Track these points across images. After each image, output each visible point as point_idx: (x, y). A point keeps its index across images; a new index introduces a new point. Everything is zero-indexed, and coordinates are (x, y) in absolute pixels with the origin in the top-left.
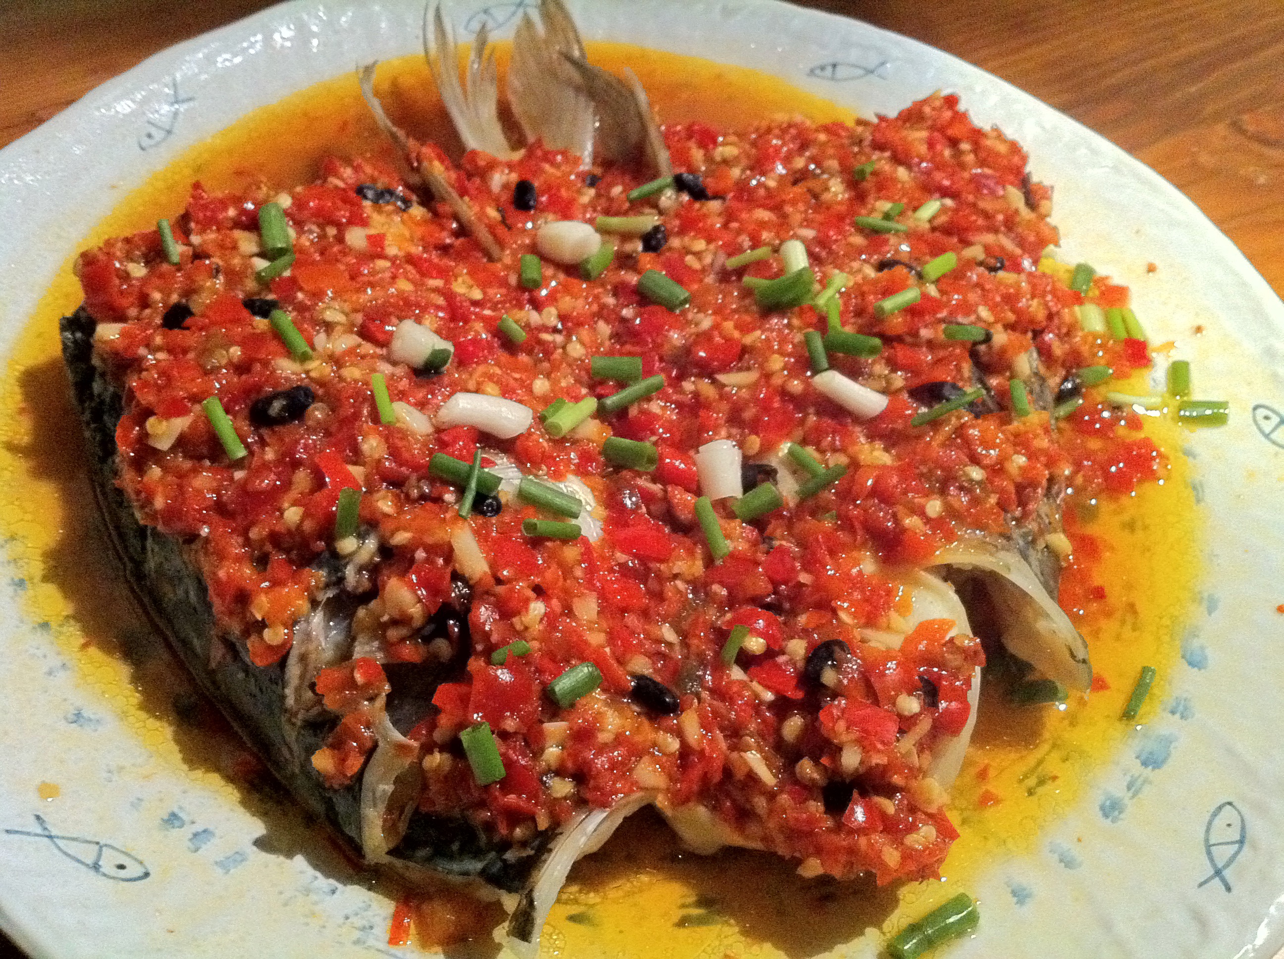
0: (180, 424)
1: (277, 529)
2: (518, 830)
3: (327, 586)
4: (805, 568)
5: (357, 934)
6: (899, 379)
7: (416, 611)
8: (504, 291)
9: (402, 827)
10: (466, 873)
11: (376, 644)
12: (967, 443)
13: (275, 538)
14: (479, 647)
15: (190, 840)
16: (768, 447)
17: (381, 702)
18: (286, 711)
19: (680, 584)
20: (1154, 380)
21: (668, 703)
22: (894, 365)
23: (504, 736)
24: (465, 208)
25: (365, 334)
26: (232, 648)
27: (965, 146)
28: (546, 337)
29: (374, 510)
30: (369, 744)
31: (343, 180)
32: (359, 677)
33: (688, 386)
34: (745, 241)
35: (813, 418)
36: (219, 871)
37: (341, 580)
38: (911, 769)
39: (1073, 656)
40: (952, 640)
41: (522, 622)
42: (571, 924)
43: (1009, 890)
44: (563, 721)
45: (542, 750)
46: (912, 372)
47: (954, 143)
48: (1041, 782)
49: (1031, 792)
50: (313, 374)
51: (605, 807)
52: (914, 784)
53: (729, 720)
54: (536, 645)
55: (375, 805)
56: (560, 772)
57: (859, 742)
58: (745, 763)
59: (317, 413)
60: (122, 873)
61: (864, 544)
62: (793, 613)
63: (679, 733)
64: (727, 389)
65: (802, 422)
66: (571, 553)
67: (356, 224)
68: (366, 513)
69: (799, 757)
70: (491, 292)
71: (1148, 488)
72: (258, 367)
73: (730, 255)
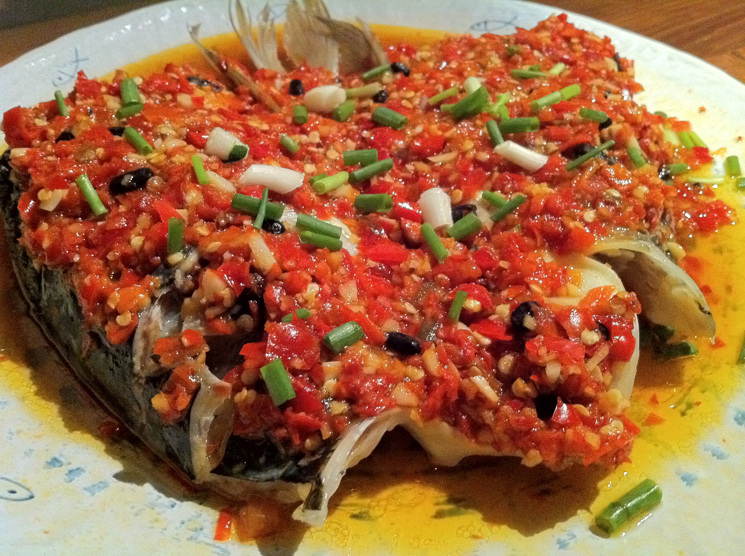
0: (61, 194)
1: (126, 251)
2: (308, 441)
3: (162, 286)
4: (502, 258)
5: (192, 533)
6: (553, 146)
7: (225, 293)
8: (283, 125)
9: (222, 452)
10: (272, 480)
11: (198, 322)
12: (605, 178)
13: (125, 259)
14: (273, 316)
15: (66, 475)
16: (467, 196)
17: (202, 357)
18: (135, 375)
19: (415, 277)
20: (716, 170)
21: (413, 346)
22: (549, 138)
23: (294, 372)
24: (257, 87)
25: (189, 140)
26: (96, 338)
27: (575, 40)
28: (313, 149)
29: (194, 234)
30: (194, 387)
31: (178, 74)
32: (185, 341)
33: (410, 167)
34: (440, 87)
35: (496, 174)
36: (88, 494)
37: (172, 281)
38: (598, 384)
39: (701, 309)
40: (615, 296)
41: (303, 297)
42: (354, 521)
43: (680, 477)
44: (338, 361)
45: (323, 383)
46: (561, 141)
47: (567, 39)
48: (690, 406)
49: (683, 414)
50: (153, 161)
51: (372, 416)
52: (601, 395)
53: (459, 356)
54: (313, 312)
55: (200, 434)
56: (337, 397)
57: (557, 360)
58: (474, 384)
59: (155, 182)
60: (13, 496)
61: (542, 246)
62: (498, 290)
63: (424, 367)
64: (436, 165)
65: (490, 178)
66: (336, 257)
67: (184, 92)
68: (189, 237)
69: (513, 380)
70: (274, 126)
71: (726, 229)
72: (114, 159)
73: (430, 97)
